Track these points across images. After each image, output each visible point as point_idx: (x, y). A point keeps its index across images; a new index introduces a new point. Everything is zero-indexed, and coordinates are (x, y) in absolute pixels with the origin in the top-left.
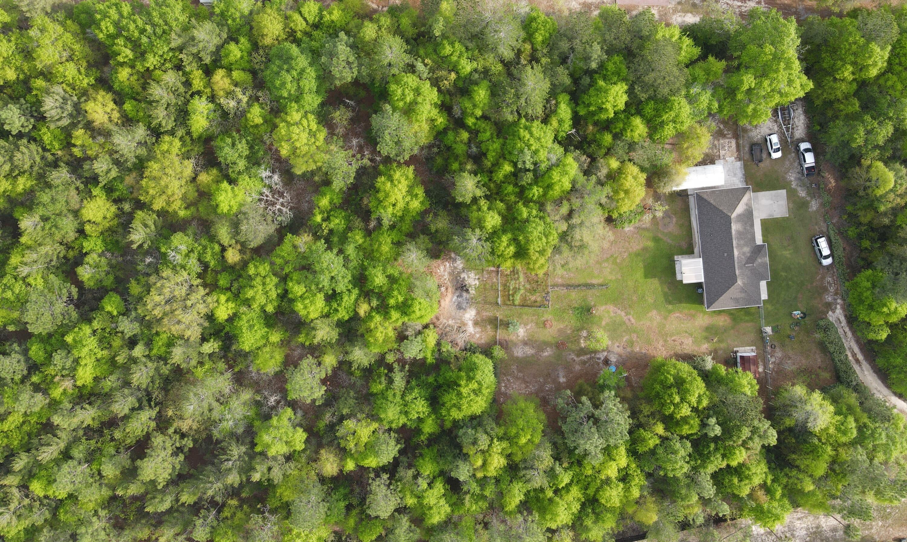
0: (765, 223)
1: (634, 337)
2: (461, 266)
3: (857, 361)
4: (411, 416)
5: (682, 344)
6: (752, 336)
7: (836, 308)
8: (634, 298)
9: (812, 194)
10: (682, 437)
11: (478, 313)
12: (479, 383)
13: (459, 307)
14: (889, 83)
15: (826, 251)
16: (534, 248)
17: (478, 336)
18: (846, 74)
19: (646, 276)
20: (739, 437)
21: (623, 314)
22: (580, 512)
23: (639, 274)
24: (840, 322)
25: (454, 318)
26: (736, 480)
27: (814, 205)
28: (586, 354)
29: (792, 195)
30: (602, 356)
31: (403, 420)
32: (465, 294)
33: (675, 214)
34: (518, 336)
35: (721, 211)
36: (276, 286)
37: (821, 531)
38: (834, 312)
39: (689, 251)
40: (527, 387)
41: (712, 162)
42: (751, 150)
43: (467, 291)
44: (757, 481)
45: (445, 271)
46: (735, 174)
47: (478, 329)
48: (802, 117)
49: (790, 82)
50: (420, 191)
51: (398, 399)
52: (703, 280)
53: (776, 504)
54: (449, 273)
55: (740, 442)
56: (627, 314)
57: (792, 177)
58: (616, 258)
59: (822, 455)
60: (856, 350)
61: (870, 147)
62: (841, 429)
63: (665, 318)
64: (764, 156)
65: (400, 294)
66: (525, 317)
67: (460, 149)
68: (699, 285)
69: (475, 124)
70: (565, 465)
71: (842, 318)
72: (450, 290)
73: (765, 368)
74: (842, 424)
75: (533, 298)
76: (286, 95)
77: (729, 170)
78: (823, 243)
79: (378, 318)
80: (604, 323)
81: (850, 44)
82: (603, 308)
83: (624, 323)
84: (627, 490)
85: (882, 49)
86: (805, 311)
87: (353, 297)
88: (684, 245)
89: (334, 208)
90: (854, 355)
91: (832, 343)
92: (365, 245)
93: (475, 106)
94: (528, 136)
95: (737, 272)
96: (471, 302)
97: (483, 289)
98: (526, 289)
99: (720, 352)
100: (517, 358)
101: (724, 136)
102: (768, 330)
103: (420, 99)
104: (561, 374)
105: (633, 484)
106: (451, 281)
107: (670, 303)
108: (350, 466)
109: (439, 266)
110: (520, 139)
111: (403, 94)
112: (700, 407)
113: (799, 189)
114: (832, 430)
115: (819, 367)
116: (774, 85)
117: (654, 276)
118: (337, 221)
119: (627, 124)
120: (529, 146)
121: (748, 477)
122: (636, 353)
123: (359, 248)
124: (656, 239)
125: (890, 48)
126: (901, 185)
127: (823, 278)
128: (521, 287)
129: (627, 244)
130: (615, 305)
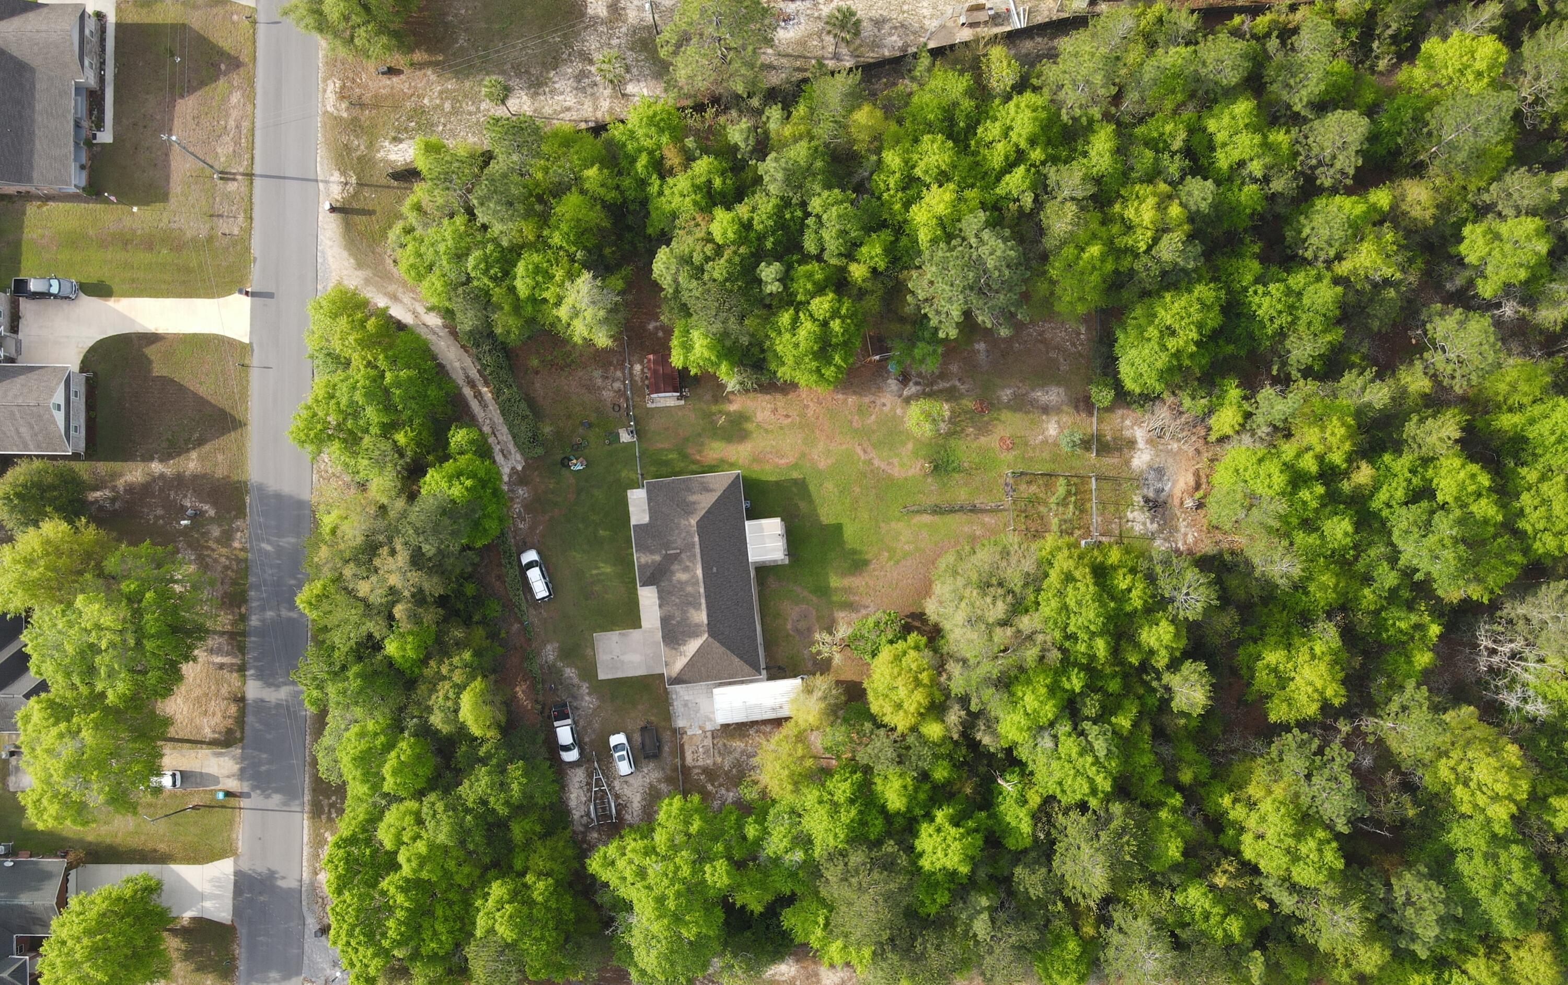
0: (635, 622)
1: (857, 421)
2: (1158, 542)
3: (472, 384)
4: (1281, 286)
5: (775, 411)
6: (653, 425)
7: (510, 476)
8: (858, 490)
9: (553, 672)
10: (819, 258)
11: (1127, 463)
12: (1164, 348)
13: (1160, 472)
14: (466, 869)
15: (534, 575)
16: (1086, 586)
17: (1128, 422)
18: (541, 885)
19: (839, 528)
20: (729, 261)
21: (876, 462)
22: (978, 122)
23: (849, 532)
24: (502, 451)
25: (1169, 452)
26: (717, 182)
27: (550, 653)
28: (941, 391)
29: (589, 671)
30: (912, 389)
31: (1298, 280)
32: (1151, 495)
33: (788, 635)
34: (1058, 422)
35: (723, 644)
36: (1521, 513)
37: (529, 88)
38: (513, 468)
39: (765, 571)
40: (1041, 334)
41: (725, 727)
42: (660, 748)
43: (1147, 500)
44: (681, 183)
45: (1186, 535)
46: (686, 705)
47: (1127, 433)
48: (573, 803)
49: (642, 873)
50: (1262, 679)
51: (1305, 318)
52: (748, 524)
53: (648, 143)
54: (1177, 531)
55: (727, 253)
56: (870, 462)
57: (588, 701)
58: (890, 559)
59: (571, 228)
60: (474, 405)
61: (494, 761)
62: (542, 274)
63: (803, 455)
64: (637, 737)
65: (1305, 503)
66: (1046, 455)
67: (1189, 752)
68: (754, 514)
69: (1169, 795)
70: (1013, 207)
71: (499, 458)
72: (1176, 502)
73: (631, 369)
74: (537, 283)
75: (1033, 488)
76: (1516, 849)
77: (697, 712)
78: (540, 589)
79: (1337, 458)
80: (910, 446)
81: (543, 938)
82: (911, 472)
83: (874, 446)
84: (909, 165)
85: (491, 931)
86: (564, 470)
87: (1383, 496)
88: (772, 583)
89: (1402, 646)
90: (478, 395)
91: (524, 417)
92: (1355, 585)
93: (1173, 827)
94: (1099, 779)
95: (696, 539)
96: (1139, 480)
97: (1119, 504)
98: (1046, 503)
99: (708, 397)
100: (1059, 384)
101: (705, 770)
102: (625, 437)
103: (1290, 841)
104: (982, 356)
105: (897, 175)
106: (1174, 517)
107: (795, 482)
108: (1381, 197)
109: (1196, 543)
110: (1111, 773)
111: (1320, 851)
112: (792, 311)
113: (576, 680)
114: (559, 274)
115: (537, 373)
116: (671, 868)
117: (824, 528)
118: (1403, 625)
119: (912, 799)
120: (1096, 762)
121: (696, 188)
122: (855, 393)
123: (1367, 579)
124: (823, 591)
125: (479, 933)
126: (447, 698)
127: (532, 528)
128: (1053, 506)
129: (871, 583)
130: (890, 478)
